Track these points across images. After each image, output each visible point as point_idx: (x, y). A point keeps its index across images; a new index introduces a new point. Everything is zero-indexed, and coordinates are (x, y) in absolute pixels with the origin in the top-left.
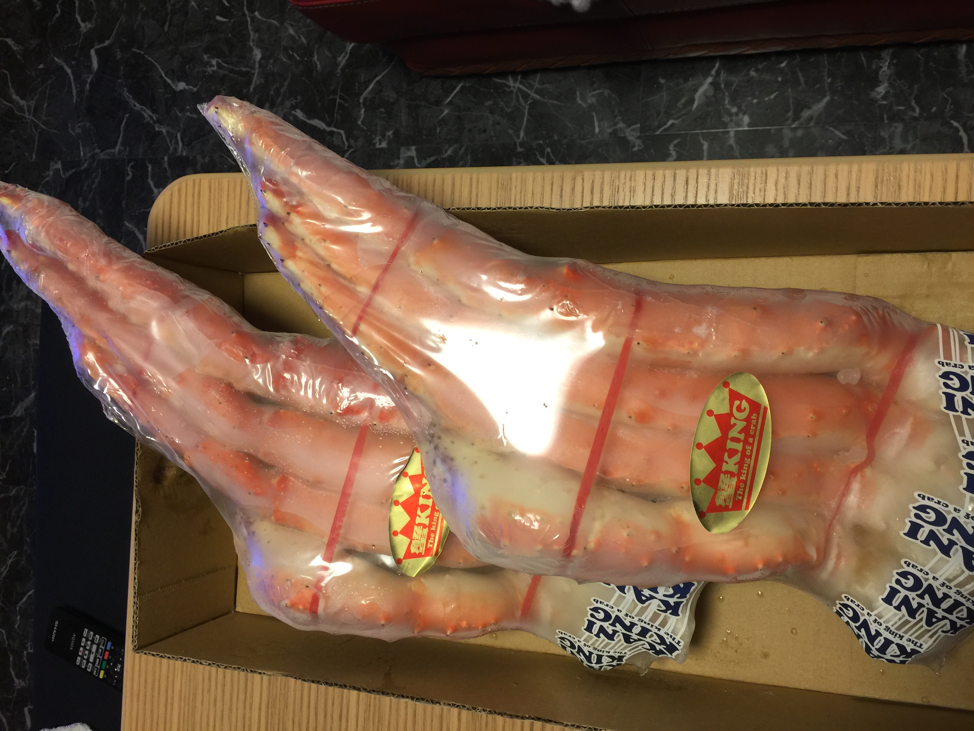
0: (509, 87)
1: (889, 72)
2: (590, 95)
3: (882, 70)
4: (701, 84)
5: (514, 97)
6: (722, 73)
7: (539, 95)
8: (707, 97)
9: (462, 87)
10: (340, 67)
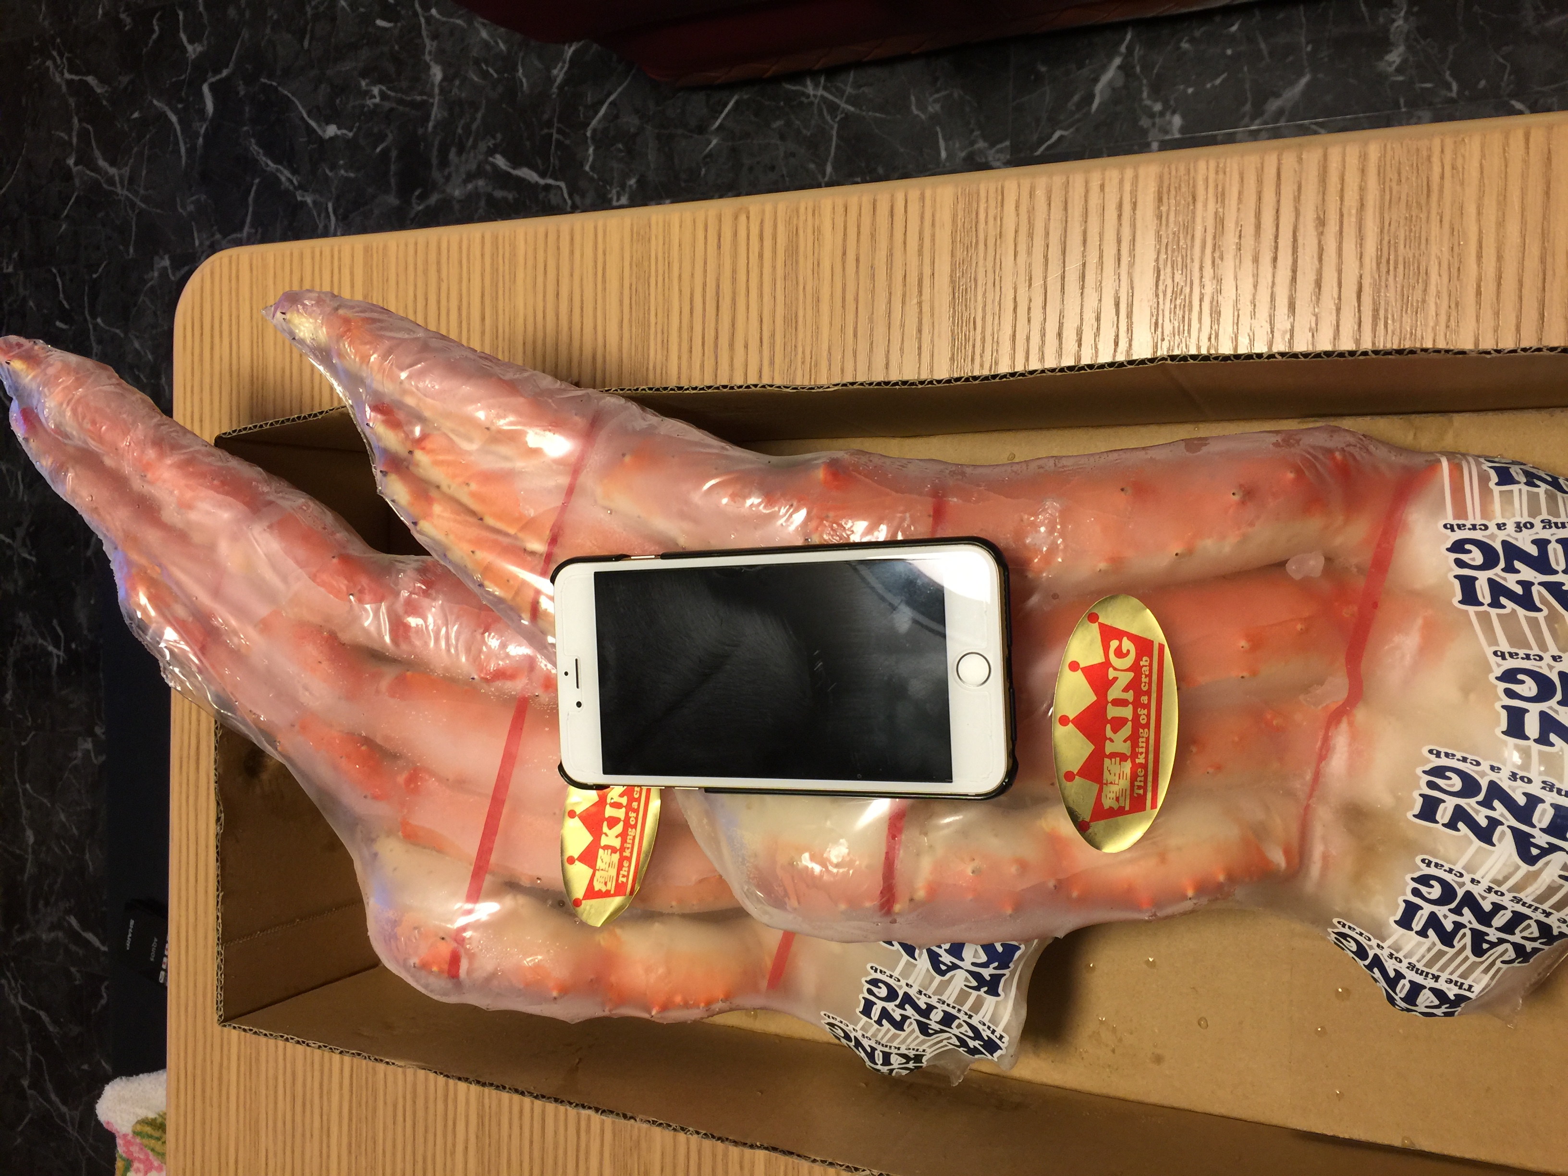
0: (808, 96)
1: (1406, 28)
2: (931, 100)
3: (1396, 24)
4: (1104, 68)
5: (816, 112)
6: (1137, 48)
7: (853, 105)
8: (1114, 89)
9: (737, 103)
10: (556, 84)
